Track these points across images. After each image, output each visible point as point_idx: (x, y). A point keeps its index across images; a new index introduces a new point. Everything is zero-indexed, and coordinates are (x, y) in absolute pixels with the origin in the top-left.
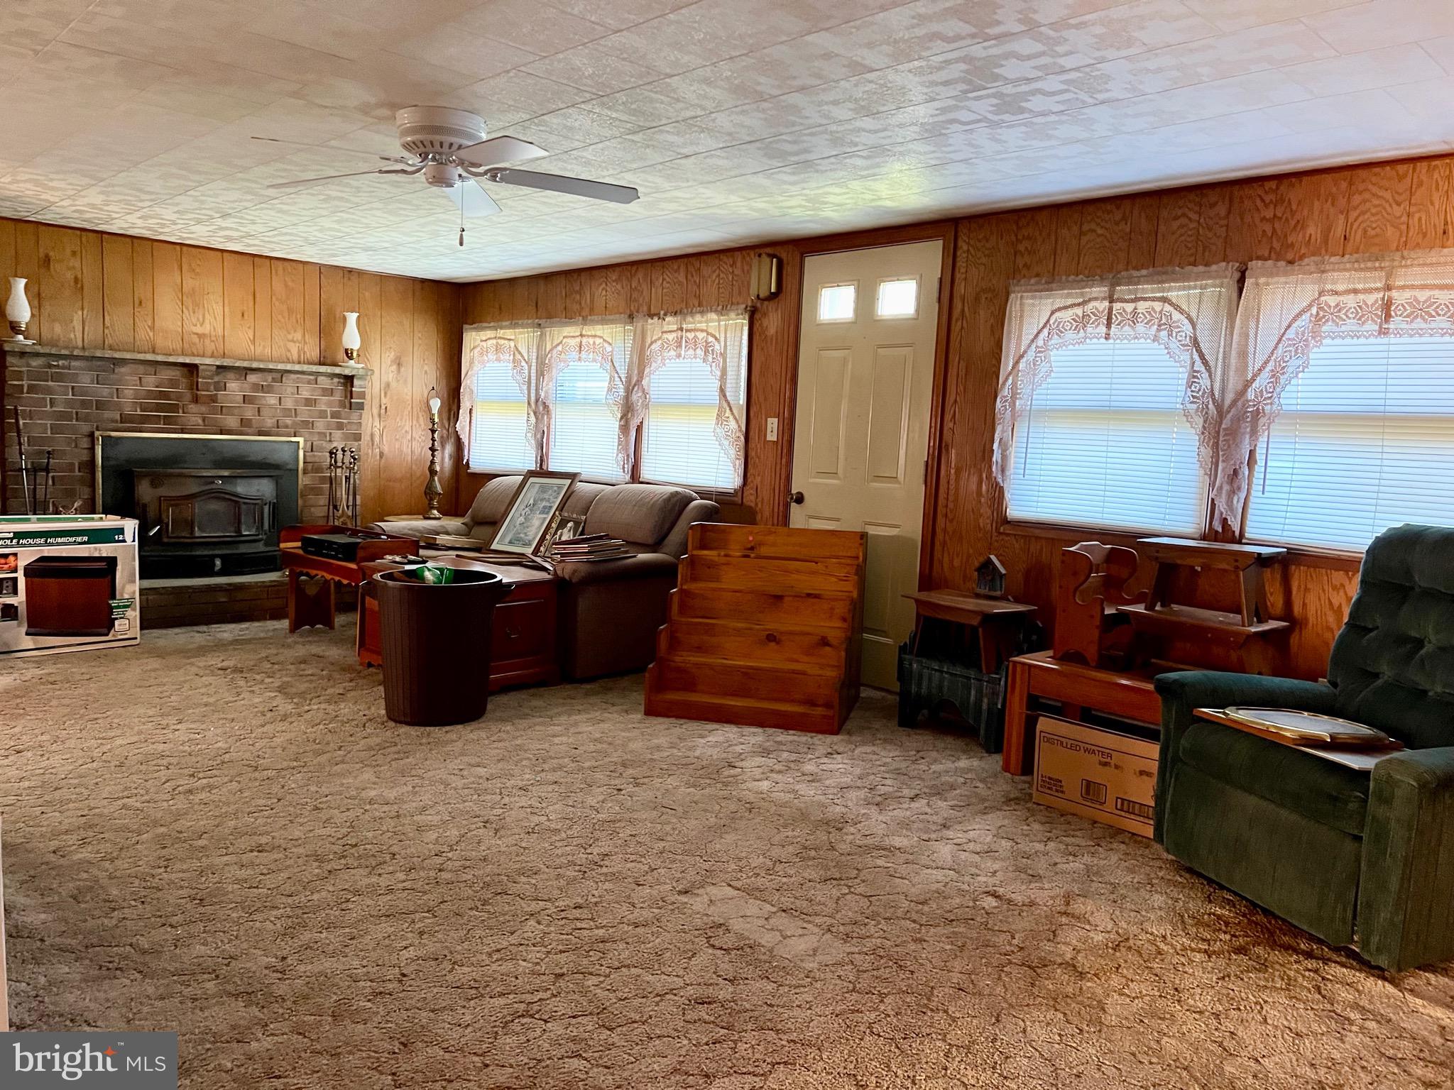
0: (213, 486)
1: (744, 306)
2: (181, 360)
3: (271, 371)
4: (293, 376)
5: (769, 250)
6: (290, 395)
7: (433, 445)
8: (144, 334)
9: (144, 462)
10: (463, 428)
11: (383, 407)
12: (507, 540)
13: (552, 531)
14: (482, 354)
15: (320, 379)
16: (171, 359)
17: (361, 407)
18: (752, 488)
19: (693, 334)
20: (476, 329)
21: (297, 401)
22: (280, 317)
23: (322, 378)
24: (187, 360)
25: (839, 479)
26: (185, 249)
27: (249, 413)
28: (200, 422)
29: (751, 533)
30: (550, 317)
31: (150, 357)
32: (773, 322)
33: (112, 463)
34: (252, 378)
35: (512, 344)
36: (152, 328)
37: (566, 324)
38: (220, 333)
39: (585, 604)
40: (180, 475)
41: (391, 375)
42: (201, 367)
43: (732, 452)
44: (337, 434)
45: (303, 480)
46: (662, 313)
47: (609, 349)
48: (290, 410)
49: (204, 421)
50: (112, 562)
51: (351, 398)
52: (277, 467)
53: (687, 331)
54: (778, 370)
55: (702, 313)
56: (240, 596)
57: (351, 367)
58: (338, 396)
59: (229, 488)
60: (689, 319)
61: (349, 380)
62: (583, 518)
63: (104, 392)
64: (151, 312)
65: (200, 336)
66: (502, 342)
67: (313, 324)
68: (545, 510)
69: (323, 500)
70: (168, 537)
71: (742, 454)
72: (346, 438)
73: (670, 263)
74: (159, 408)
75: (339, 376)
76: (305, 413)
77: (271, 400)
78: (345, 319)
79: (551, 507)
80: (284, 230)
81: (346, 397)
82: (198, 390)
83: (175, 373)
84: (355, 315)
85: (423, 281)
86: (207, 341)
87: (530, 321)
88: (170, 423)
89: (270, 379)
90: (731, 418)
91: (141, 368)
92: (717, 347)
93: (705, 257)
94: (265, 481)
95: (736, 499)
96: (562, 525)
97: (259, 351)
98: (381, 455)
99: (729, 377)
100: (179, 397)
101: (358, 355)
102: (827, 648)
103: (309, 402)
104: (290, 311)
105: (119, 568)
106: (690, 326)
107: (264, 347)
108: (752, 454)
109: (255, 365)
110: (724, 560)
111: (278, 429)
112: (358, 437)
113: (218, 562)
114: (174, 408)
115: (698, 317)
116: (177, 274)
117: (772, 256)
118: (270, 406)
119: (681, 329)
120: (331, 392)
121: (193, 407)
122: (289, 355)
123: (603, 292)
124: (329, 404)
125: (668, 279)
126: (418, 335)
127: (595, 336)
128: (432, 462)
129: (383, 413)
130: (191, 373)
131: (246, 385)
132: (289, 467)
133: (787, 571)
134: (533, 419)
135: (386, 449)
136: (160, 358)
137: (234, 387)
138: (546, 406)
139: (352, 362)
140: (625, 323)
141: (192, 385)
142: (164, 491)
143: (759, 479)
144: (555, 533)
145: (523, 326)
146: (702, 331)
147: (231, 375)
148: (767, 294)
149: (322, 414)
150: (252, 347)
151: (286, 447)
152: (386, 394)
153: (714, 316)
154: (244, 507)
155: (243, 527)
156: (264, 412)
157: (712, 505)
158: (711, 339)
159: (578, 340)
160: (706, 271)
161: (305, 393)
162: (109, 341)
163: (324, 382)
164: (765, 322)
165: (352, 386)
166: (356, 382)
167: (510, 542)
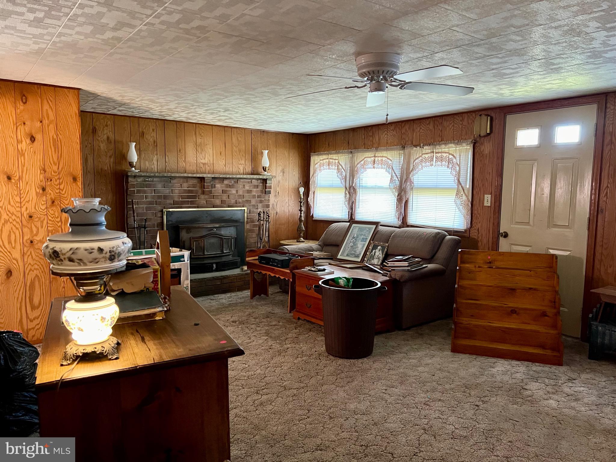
0: (212, 231)
1: (471, 140)
2: (198, 176)
3: (233, 178)
4: (242, 180)
5: (486, 113)
6: (241, 189)
7: (301, 208)
8: (182, 164)
9: (184, 222)
10: (311, 200)
11: (277, 192)
12: (345, 254)
13: (370, 250)
14: (320, 166)
15: (253, 180)
16: (195, 175)
17: (270, 192)
18: (475, 229)
19: (440, 154)
20: (318, 155)
21: (243, 192)
22: (235, 154)
23: (254, 180)
24: (201, 176)
25: (530, 225)
26: (197, 125)
27: (225, 197)
28: (205, 203)
29: (490, 255)
30: (355, 148)
31: (186, 175)
32: (487, 148)
33: (170, 223)
34: (226, 182)
35: (337, 161)
36: (185, 161)
37: (366, 151)
38: (212, 162)
39: (406, 292)
40: (199, 228)
41: (280, 177)
42: (206, 178)
43: (464, 211)
44: (260, 205)
45: (247, 227)
46: (422, 145)
47: (390, 162)
48: (241, 195)
49: (206, 202)
50: (179, 270)
51: (266, 188)
52: (236, 221)
53: (436, 153)
54: (490, 171)
55: (445, 144)
56: (225, 281)
57: (266, 175)
58: (260, 188)
59: (218, 232)
60: (438, 147)
61: (265, 181)
62: (387, 244)
63: (167, 191)
64: (184, 155)
65: (204, 164)
66: (331, 160)
67: (249, 157)
68: (364, 240)
69: (254, 235)
70: (194, 255)
71: (470, 212)
72: (263, 207)
73: (424, 120)
74: (189, 197)
75: (260, 179)
76: (247, 197)
77: (234, 191)
78: (262, 153)
79: (366, 239)
80: (248, 116)
81: (263, 189)
82: (204, 188)
83: (195, 181)
84: (267, 151)
85: (293, 134)
86: (207, 166)
87: (346, 151)
88: (193, 204)
89: (233, 182)
90: (464, 195)
91: (182, 180)
92: (454, 160)
93: (446, 117)
94: (232, 228)
95: (466, 234)
96: (375, 247)
97: (227, 169)
98: (277, 213)
99: (461, 175)
100: (197, 192)
101: (268, 169)
102: (546, 318)
103: (249, 192)
104: (240, 151)
105: (182, 273)
106: (437, 151)
107: (229, 168)
108: (475, 212)
109: (228, 176)
110: (477, 269)
111: (236, 204)
112: (268, 206)
113: (215, 266)
114: (194, 197)
115: (443, 146)
116: (194, 137)
117: (488, 115)
118: (233, 194)
119: (433, 152)
120: (257, 187)
121: (202, 197)
122: (239, 170)
123: (384, 136)
124: (257, 192)
125: (423, 128)
126: (291, 159)
127: (383, 157)
128: (301, 216)
129: (277, 195)
130: (201, 181)
131: (223, 185)
132: (241, 221)
133: (515, 275)
134: (348, 196)
135: (278, 211)
136: (190, 175)
137: (219, 187)
138: (354, 190)
139: (266, 172)
140: (400, 150)
141: (202, 187)
142: (191, 235)
143: (479, 225)
144: (372, 251)
145: (342, 153)
146: (446, 153)
147: (217, 181)
148: (485, 134)
149: (254, 197)
150: (225, 168)
151: (239, 212)
152: (278, 186)
153: (453, 145)
154: (224, 240)
155: (224, 249)
156: (231, 197)
157: (458, 239)
158: (451, 157)
159: (373, 159)
160: (445, 123)
161: (247, 188)
162: (168, 168)
163: (255, 182)
164: (482, 148)
165: (266, 183)
166: (268, 182)
167: (347, 255)
